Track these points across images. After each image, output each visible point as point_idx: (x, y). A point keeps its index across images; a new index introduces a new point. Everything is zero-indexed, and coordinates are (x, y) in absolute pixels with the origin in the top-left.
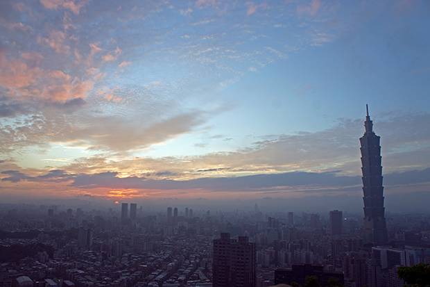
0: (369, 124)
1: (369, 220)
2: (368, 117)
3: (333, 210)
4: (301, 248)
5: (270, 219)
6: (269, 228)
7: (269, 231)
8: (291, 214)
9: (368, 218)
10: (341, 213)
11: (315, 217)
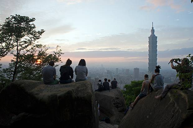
0: (153, 31)
1: (150, 72)
2: (153, 28)
3: (135, 68)
4: (121, 84)
5: (108, 71)
6: (107, 75)
7: (107, 76)
8: (117, 69)
9: (150, 71)
10: (138, 69)
11: (128, 70)
